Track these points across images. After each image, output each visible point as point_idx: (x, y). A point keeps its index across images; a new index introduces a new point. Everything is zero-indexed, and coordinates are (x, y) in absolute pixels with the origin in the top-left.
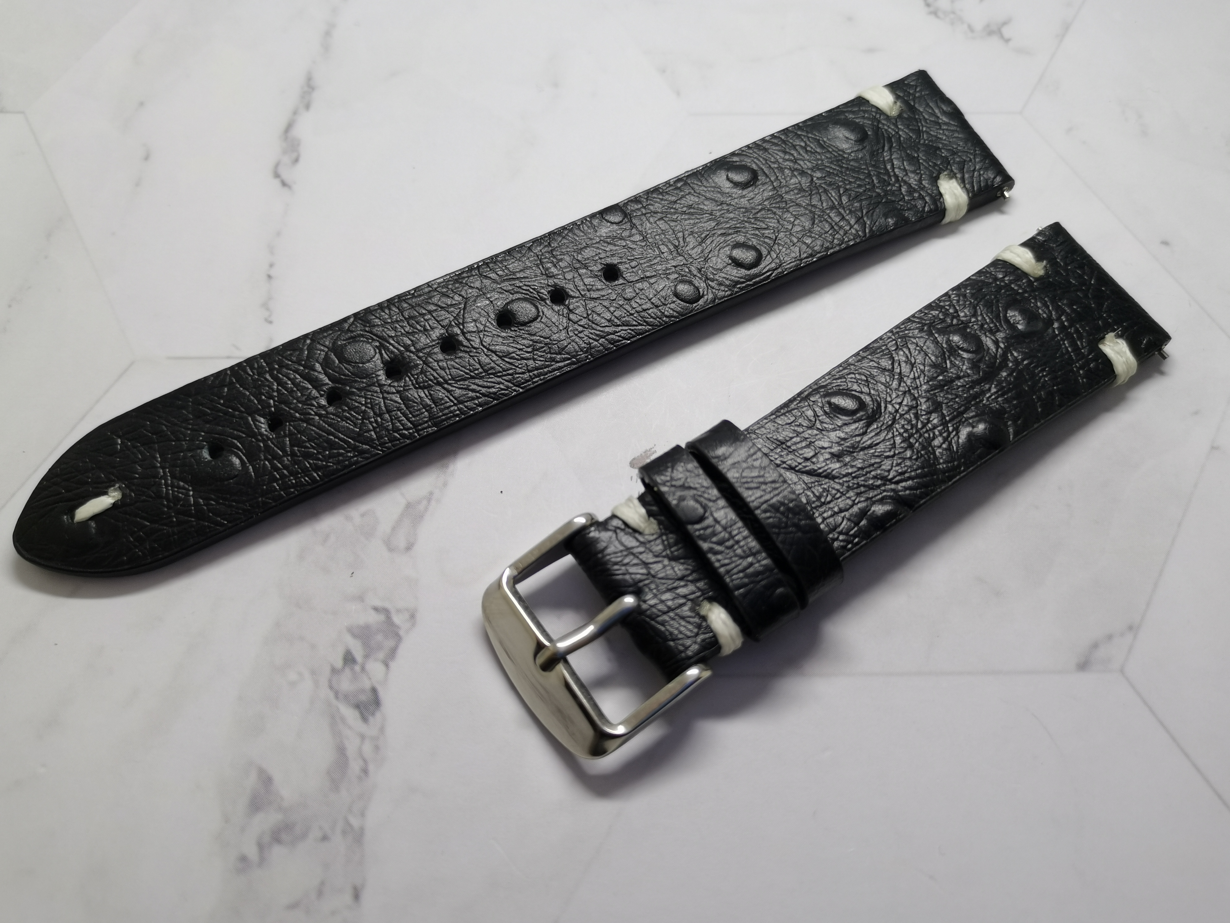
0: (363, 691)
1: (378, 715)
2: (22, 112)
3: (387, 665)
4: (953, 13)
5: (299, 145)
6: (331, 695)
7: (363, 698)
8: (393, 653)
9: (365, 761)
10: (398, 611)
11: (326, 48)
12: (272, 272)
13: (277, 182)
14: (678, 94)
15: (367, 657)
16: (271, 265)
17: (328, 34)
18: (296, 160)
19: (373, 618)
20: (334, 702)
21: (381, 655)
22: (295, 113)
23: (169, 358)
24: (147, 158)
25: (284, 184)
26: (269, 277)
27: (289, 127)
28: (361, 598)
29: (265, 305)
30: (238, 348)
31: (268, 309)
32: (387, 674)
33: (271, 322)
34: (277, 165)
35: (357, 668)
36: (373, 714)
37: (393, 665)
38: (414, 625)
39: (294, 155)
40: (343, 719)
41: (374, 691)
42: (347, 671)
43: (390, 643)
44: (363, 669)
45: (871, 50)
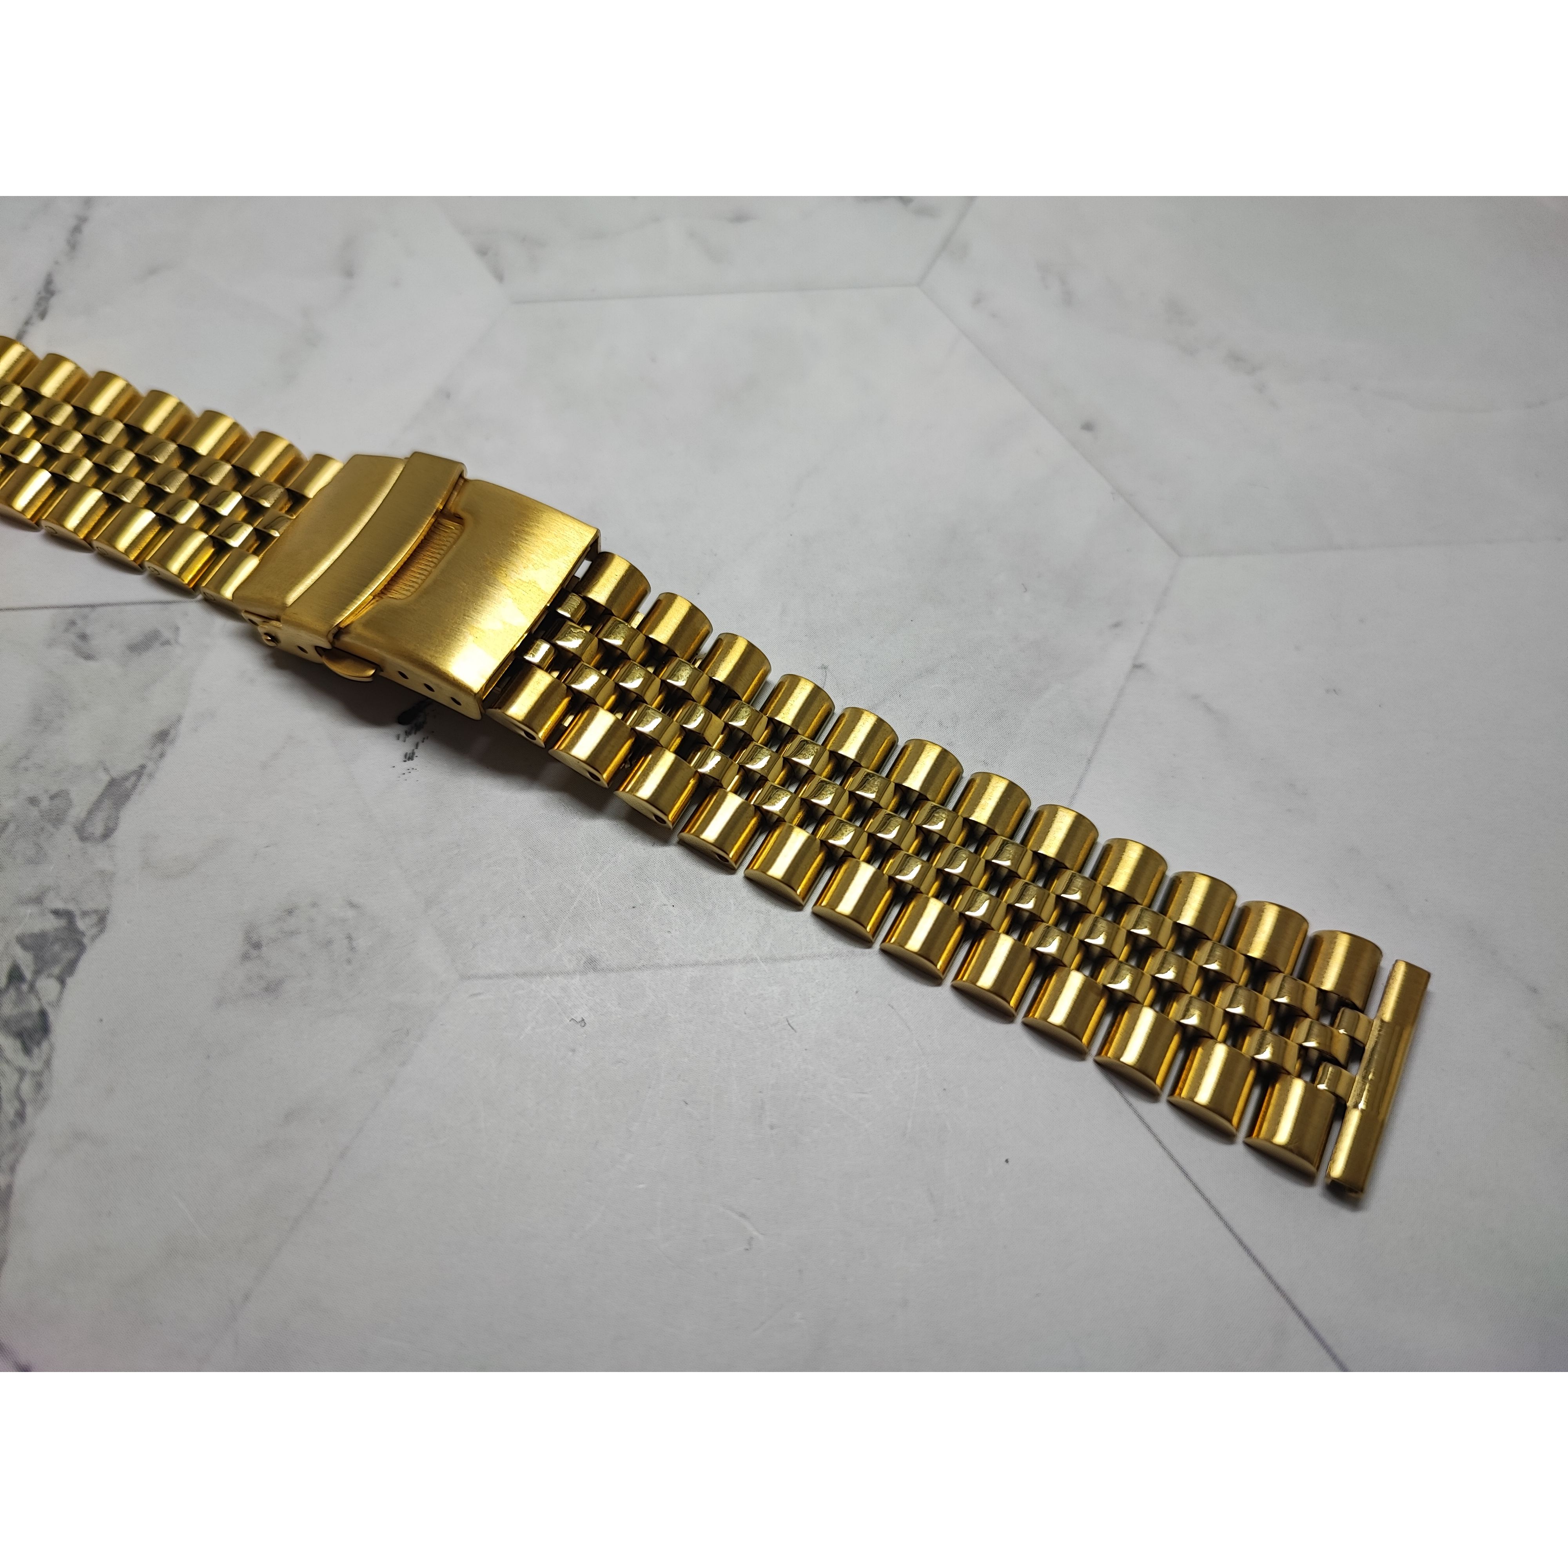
1: (45, 1045)
3: (62, 981)
8: (71, 967)
9: (22, 1103)
10: (85, 914)
19: (51, 924)
21: (56, 970)
28: (38, 900)
35: (25, 987)
36: (39, 1044)
44: (32, 987)
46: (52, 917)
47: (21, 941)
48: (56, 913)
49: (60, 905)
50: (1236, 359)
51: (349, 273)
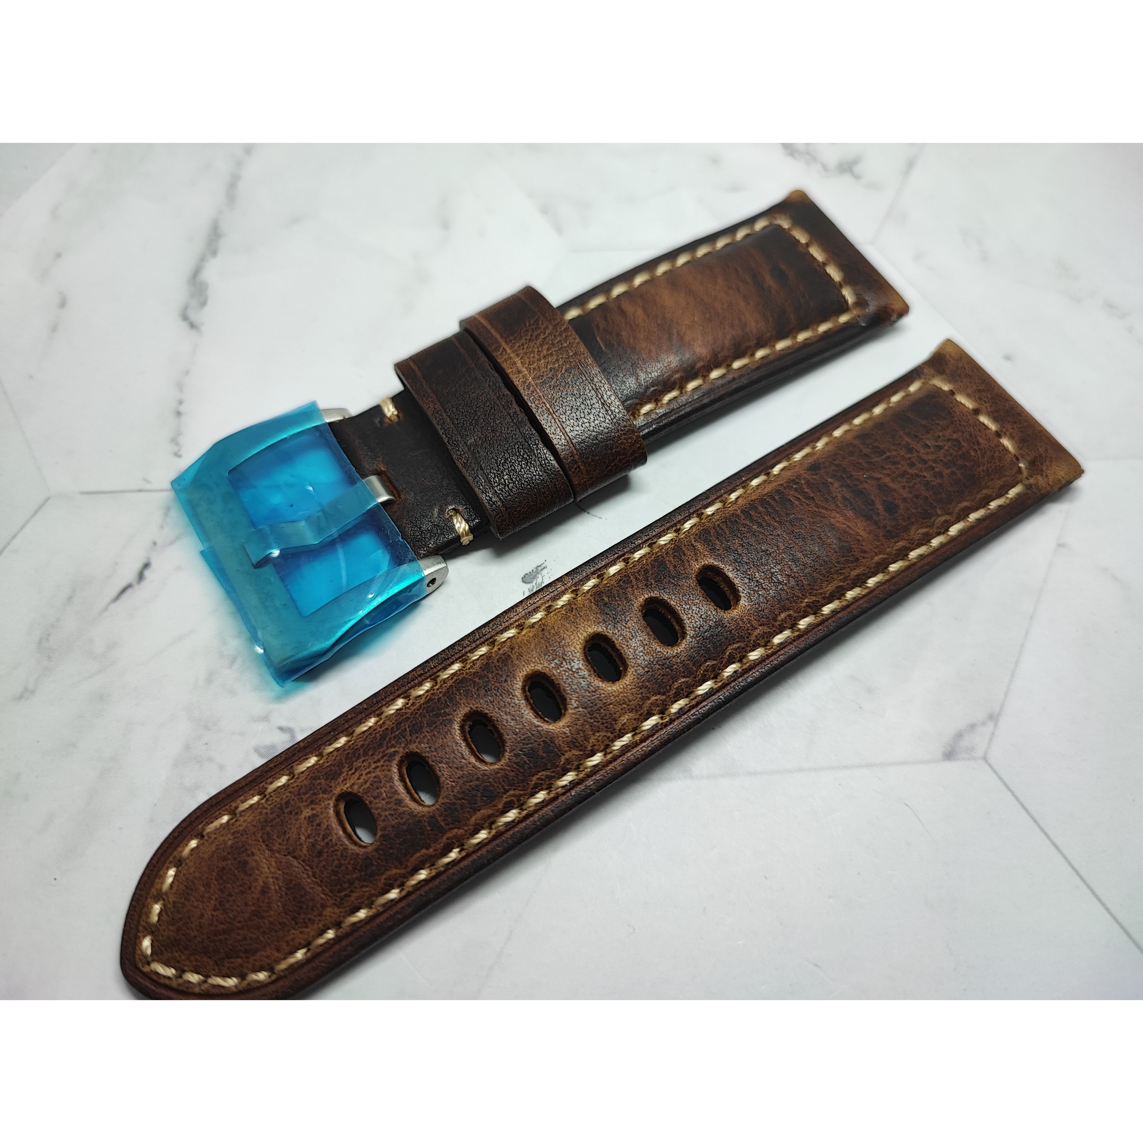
5: (206, 289)
11: (231, 198)
12: (182, 409)
13: (185, 324)
14: (560, 231)
16: (181, 402)
17: (232, 185)
18: (204, 304)
22: (201, 260)
23: (83, 493)
24: (63, 304)
25: (193, 326)
26: (179, 414)
27: (197, 272)
28: (266, 719)
29: (174, 441)
30: (148, 482)
31: (177, 444)
33: (180, 455)
34: (186, 308)
39: (202, 299)
45: (735, 189)
46: (279, 732)
47: (257, 750)
48: (281, 729)
49: (283, 723)
50: (1110, 307)
51: (445, 225)
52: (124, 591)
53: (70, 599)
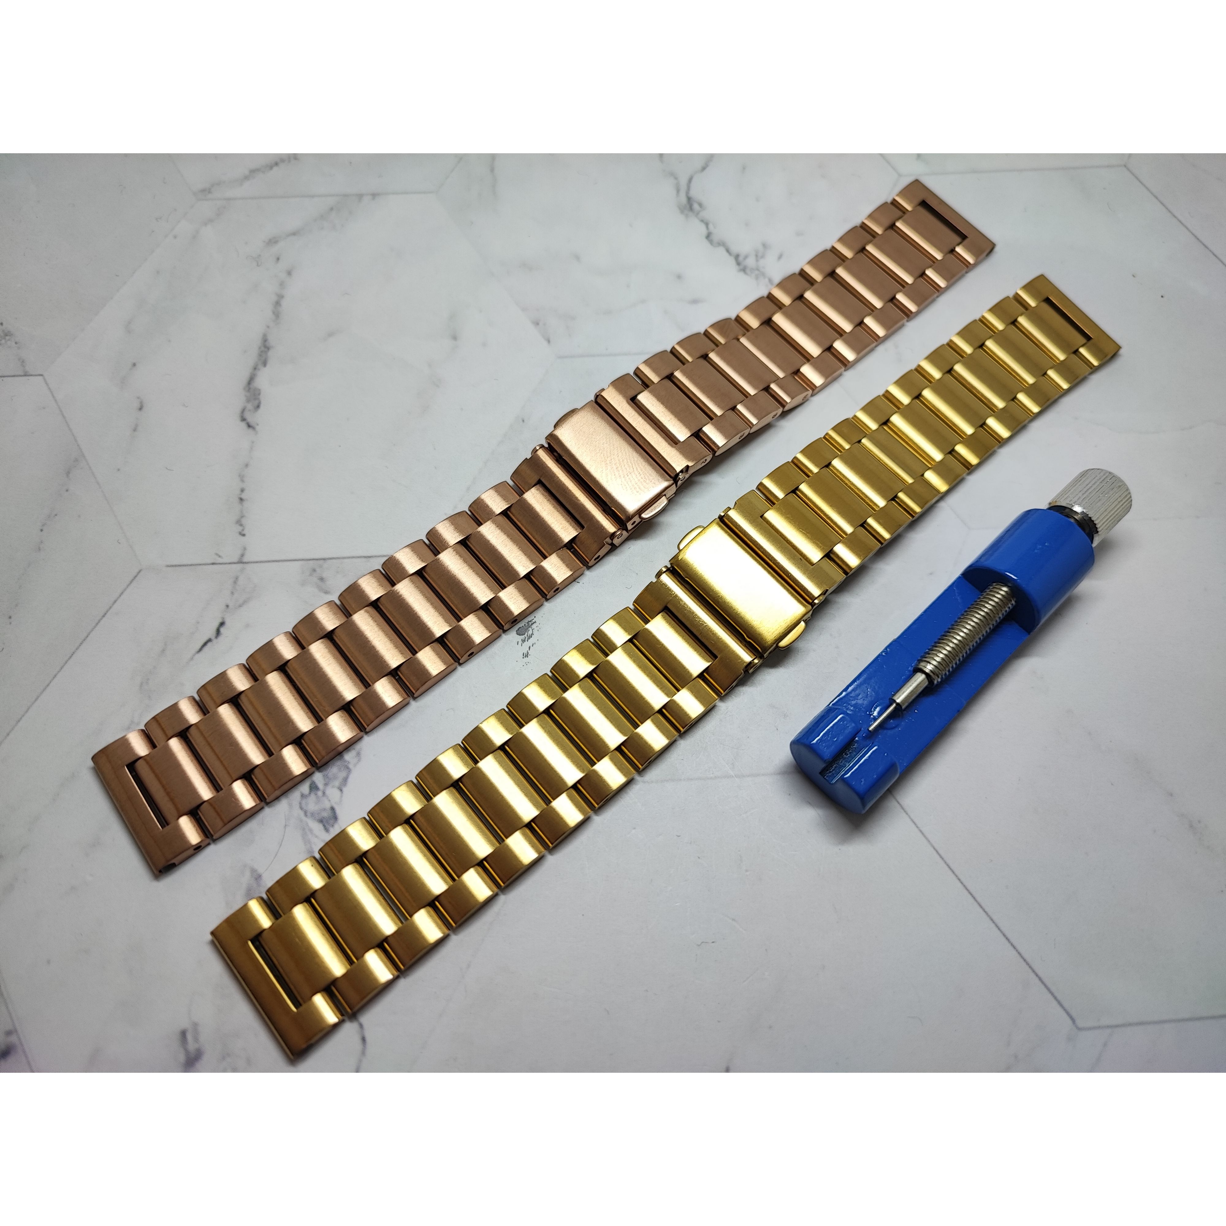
0: (325, 810)
2: (41, 375)
4: (758, 270)
5: (259, 394)
6: (302, 814)
7: (325, 814)
11: (277, 315)
12: (243, 496)
13: (243, 425)
14: (549, 341)
15: (326, 785)
16: (242, 490)
17: (278, 304)
18: (258, 407)
20: (304, 818)
22: (255, 369)
23: (168, 566)
24: (141, 409)
25: (249, 426)
26: (241, 500)
27: (251, 380)
29: (239, 522)
30: (220, 556)
31: (241, 525)
32: (341, 796)
33: (244, 535)
34: (243, 411)
37: (345, 789)
38: (359, 760)
39: (256, 403)
40: (311, 830)
41: (333, 809)
42: (313, 795)
43: (343, 774)
45: (695, 302)
52: (205, 644)
53: (163, 651)
